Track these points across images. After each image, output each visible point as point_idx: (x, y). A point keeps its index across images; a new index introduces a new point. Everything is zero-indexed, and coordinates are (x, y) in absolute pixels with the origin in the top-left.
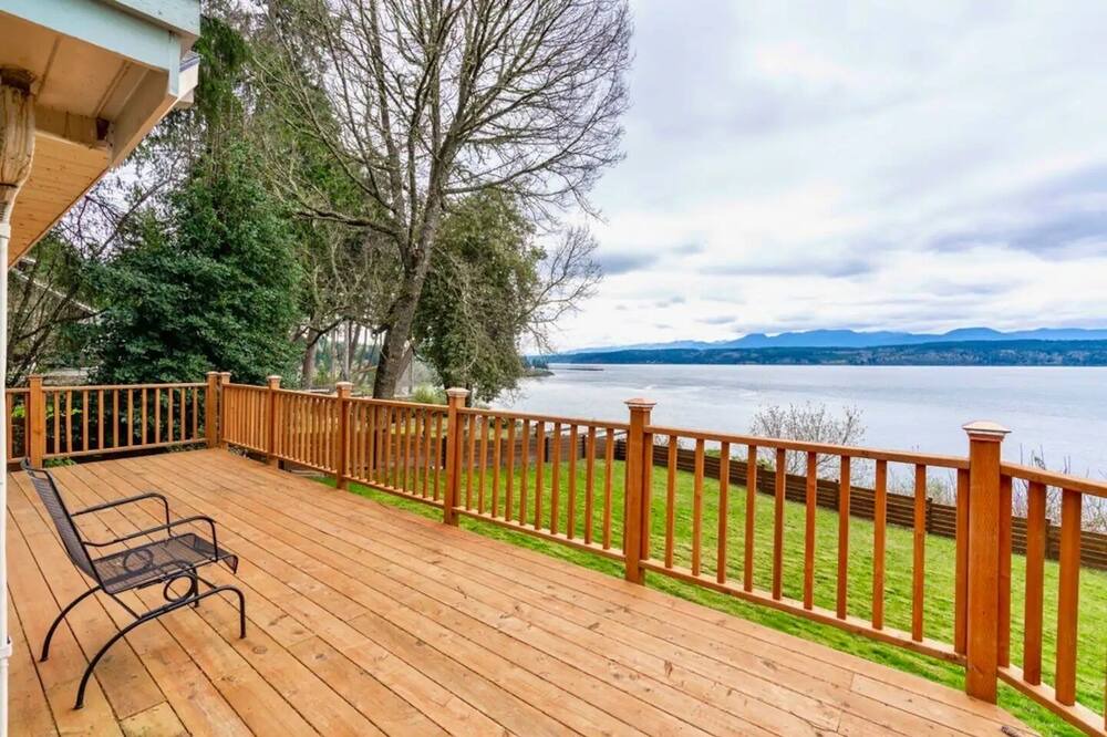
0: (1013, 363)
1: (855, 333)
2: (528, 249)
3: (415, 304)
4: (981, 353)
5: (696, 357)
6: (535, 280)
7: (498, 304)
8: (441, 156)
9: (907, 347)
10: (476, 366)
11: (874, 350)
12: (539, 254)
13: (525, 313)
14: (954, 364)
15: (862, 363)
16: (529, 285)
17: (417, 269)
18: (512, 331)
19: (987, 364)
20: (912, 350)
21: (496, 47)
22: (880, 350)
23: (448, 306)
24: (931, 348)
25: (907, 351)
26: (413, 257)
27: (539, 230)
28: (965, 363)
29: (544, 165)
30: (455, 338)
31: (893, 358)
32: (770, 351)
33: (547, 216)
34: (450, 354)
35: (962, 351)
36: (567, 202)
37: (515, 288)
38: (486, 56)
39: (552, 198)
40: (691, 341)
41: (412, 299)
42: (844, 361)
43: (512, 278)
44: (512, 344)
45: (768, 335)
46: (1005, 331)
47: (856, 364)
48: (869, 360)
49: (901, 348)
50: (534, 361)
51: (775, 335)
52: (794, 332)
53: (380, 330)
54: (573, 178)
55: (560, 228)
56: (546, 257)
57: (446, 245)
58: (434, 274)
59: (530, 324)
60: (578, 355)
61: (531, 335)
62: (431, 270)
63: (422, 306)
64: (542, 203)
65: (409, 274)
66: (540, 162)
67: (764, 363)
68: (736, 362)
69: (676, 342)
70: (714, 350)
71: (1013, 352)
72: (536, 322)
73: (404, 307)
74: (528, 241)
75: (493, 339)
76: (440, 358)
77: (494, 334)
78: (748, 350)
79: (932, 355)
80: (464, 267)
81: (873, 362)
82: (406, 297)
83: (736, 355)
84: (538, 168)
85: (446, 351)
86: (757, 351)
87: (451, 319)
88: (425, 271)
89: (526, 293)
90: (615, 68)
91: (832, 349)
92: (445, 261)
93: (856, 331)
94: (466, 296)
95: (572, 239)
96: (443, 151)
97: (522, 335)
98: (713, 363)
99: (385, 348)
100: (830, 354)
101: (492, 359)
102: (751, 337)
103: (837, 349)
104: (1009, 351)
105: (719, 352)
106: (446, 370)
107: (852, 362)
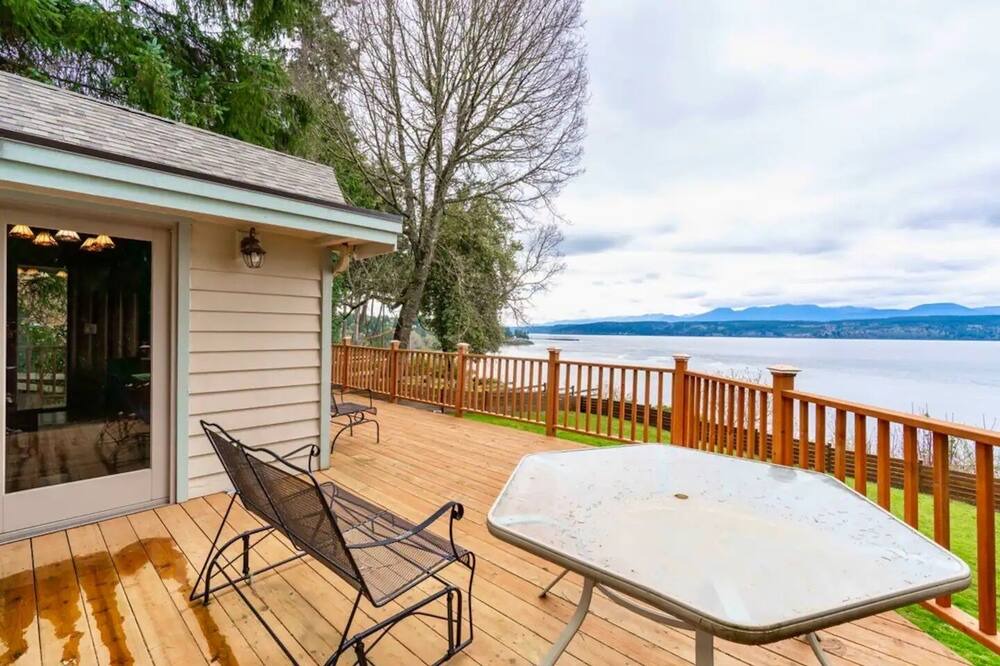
0: (981, 338)
1: (820, 308)
2: (509, 243)
3: (423, 286)
4: (947, 327)
5: (667, 328)
6: (513, 267)
7: (485, 287)
8: (443, 176)
9: (872, 321)
10: (468, 334)
11: (839, 324)
12: (517, 247)
13: (506, 293)
14: (919, 338)
15: (827, 336)
16: (509, 272)
17: (425, 260)
18: (496, 307)
19: (954, 339)
20: (876, 324)
21: (485, 98)
22: (844, 324)
23: (446, 288)
24: (895, 323)
25: (871, 325)
26: (421, 251)
27: (517, 229)
28: (930, 337)
29: (520, 179)
30: (452, 313)
31: (857, 332)
32: (736, 324)
33: (524, 217)
34: (448, 325)
35: (927, 325)
36: (538, 205)
37: (498, 273)
38: (478, 105)
39: (527, 203)
40: (660, 315)
41: (420, 283)
42: (808, 334)
43: (496, 265)
44: (495, 318)
45: (735, 309)
46: (971, 307)
47: (821, 337)
48: (833, 333)
49: (865, 322)
50: (516, 332)
51: (742, 309)
52: (759, 306)
53: (397, 306)
54: (544, 187)
55: (533, 226)
56: (522, 248)
57: (445, 242)
58: (437, 264)
59: (509, 302)
60: (556, 326)
61: (510, 310)
62: (435, 261)
63: (427, 288)
64: (520, 208)
65: (418, 264)
66: (519, 176)
67: (730, 335)
68: (703, 334)
69: (647, 315)
70: (683, 323)
71: (980, 327)
72: (515, 300)
73: (415, 289)
74: (509, 236)
75: (481, 313)
76: (440, 328)
77: (481, 309)
78: (716, 324)
79: (897, 329)
80: (459, 258)
81: (837, 335)
82: (416, 282)
83: (704, 328)
84: (516, 181)
85: (445, 322)
86: (723, 324)
87: (449, 298)
88: (430, 262)
89: (506, 277)
90: (577, 105)
91: (797, 322)
92: (445, 254)
93: (821, 305)
94: (461, 281)
95: (544, 234)
96: (445, 172)
97: (503, 310)
98: (681, 335)
99: (401, 320)
100: (794, 327)
101: (480, 329)
102: (719, 311)
103: (802, 323)
104: (977, 326)
105: (688, 324)
106: (445, 337)
107: (817, 335)
